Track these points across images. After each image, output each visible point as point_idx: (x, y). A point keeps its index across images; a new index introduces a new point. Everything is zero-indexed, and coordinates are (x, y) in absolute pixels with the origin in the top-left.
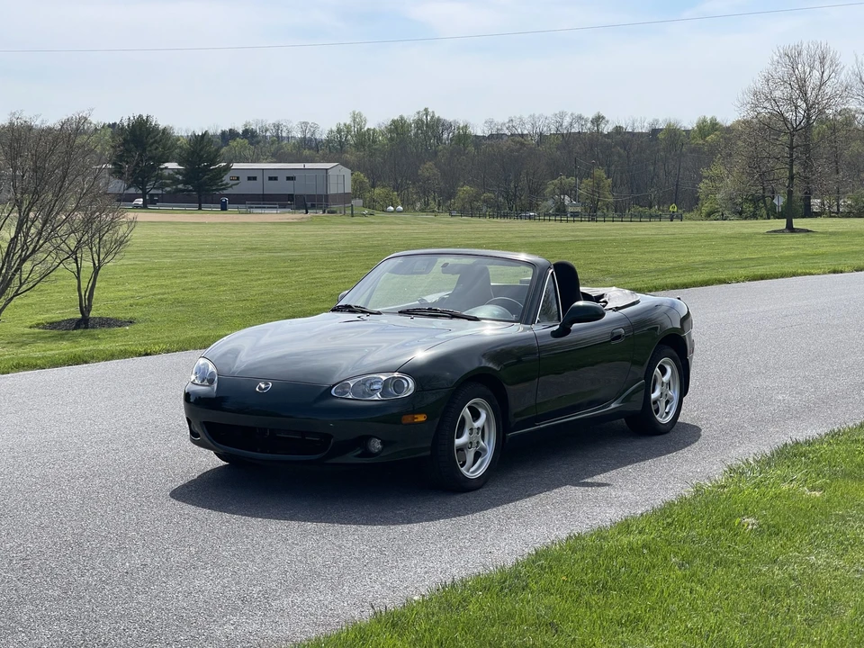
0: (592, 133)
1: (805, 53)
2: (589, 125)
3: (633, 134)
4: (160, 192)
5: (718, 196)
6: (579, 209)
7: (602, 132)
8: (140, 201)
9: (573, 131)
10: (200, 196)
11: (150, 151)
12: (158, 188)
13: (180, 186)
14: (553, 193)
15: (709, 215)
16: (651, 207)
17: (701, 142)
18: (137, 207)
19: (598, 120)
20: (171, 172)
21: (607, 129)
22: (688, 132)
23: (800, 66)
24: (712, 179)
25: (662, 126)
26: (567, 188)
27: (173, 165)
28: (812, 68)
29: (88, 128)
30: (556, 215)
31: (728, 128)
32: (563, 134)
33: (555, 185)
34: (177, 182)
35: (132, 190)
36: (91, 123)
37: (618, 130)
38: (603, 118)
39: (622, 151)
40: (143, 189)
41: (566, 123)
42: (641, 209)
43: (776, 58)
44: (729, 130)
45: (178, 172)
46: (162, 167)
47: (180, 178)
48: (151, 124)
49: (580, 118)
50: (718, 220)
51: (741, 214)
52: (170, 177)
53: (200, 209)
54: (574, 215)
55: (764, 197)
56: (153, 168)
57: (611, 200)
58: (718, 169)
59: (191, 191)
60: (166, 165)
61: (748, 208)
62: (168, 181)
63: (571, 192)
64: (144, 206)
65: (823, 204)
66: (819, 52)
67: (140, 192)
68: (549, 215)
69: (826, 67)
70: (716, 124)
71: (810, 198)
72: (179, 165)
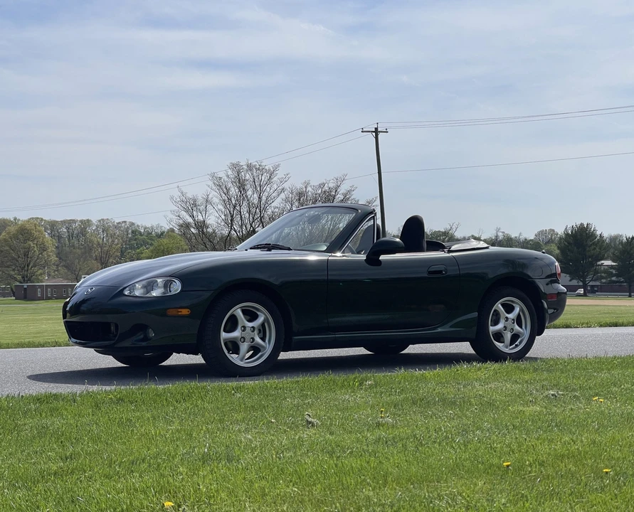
4: (598, 283)
8: (581, 291)
10: (630, 286)
11: (589, 251)
12: (595, 280)
13: (614, 278)
18: (579, 295)
20: (606, 267)
27: (608, 263)
29: (555, 238)
34: (612, 275)
35: (575, 282)
36: (557, 234)
40: (584, 282)
45: (612, 267)
46: (598, 263)
47: (614, 272)
48: (590, 230)
52: (605, 272)
53: (630, 296)
56: (592, 264)
59: (622, 282)
60: (602, 262)
62: (603, 275)
64: (585, 295)
67: (581, 284)
72: (614, 261)
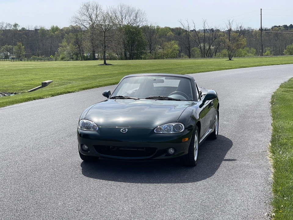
0: (14, 30)
1: (91, 5)
2: (13, 27)
3: (29, 31)
5: (65, 53)
6: (15, 57)
7: (17, 30)
9: (7, 29)
14: (3, 51)
15: (62, 59)
16: (39, 56)
17: (53, 34)
19: (16, 25)
21: (19, 28)
22: (48, 30)
23: (90, 10)
24: (62, 47)
25: (39, 28)
26: (8, 49)
28: (93, 10)
30: (5, 59)
31: (61, 29)
32: (3, 30)
33: (4, 48)
37: (23, 29)
38: (18, 25)
39: (25, 36)
41: (4, 26)
42: (35, 57)
43: (82, 6)
44: (62, 30)
49: (9, 24)
50: (66, 61)
51: (72, 59)
54: (13, 59)
55: (80, 53)
57: (24, 53)
58: (64, 43)
61: (74, 57)
63: (10, 50)
65: (98, 55)
66: (95, 5)
68: (3, 59)
69: (98, 10)
70: (58, 28)
71: (94, 54)
